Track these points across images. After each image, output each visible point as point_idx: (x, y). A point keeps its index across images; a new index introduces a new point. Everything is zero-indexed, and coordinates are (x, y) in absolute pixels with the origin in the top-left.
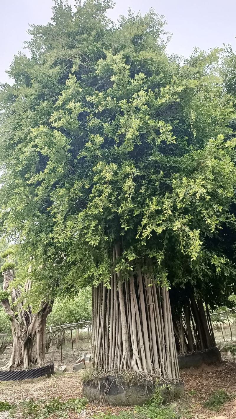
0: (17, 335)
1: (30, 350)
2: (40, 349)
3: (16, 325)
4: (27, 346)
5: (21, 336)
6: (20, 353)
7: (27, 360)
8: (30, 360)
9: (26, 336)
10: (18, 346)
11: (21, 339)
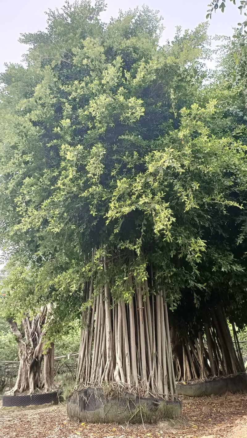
0: (23, 357)
1: (37, 374)
2: (47, 373)
3: (23, 346)
4: (34, 369)
5: (27, 358)
6: (27, 377)
7: (32, 384)
8: (36, 385)
9: (32, 358)
10: (24, 369)
11: (28, 361)
